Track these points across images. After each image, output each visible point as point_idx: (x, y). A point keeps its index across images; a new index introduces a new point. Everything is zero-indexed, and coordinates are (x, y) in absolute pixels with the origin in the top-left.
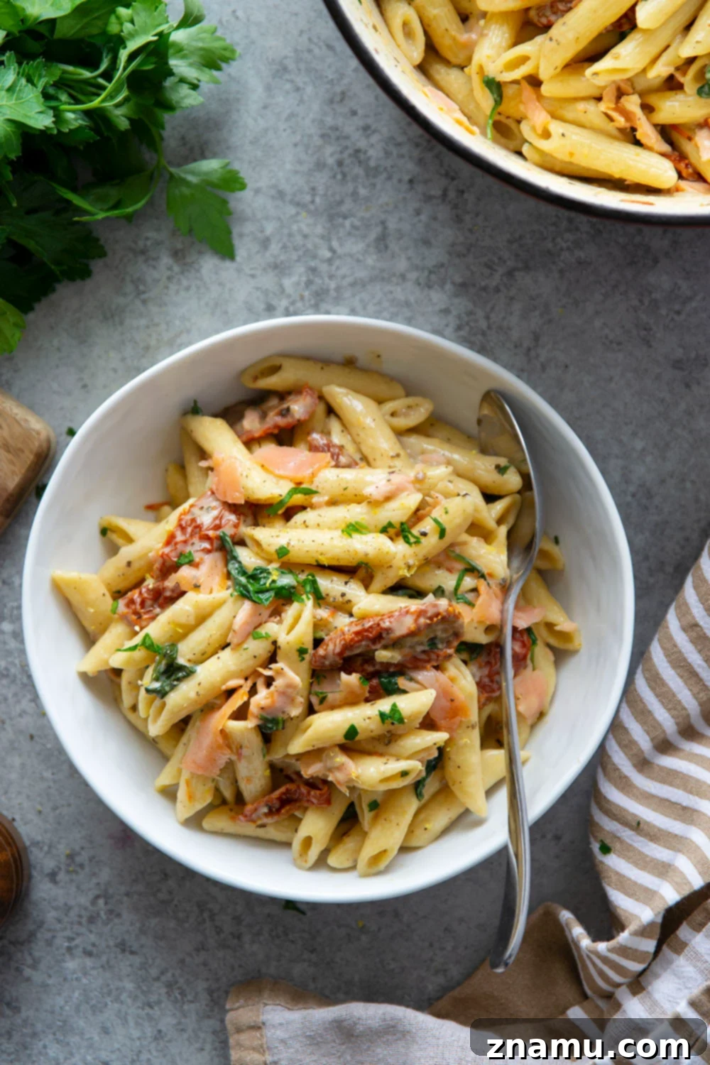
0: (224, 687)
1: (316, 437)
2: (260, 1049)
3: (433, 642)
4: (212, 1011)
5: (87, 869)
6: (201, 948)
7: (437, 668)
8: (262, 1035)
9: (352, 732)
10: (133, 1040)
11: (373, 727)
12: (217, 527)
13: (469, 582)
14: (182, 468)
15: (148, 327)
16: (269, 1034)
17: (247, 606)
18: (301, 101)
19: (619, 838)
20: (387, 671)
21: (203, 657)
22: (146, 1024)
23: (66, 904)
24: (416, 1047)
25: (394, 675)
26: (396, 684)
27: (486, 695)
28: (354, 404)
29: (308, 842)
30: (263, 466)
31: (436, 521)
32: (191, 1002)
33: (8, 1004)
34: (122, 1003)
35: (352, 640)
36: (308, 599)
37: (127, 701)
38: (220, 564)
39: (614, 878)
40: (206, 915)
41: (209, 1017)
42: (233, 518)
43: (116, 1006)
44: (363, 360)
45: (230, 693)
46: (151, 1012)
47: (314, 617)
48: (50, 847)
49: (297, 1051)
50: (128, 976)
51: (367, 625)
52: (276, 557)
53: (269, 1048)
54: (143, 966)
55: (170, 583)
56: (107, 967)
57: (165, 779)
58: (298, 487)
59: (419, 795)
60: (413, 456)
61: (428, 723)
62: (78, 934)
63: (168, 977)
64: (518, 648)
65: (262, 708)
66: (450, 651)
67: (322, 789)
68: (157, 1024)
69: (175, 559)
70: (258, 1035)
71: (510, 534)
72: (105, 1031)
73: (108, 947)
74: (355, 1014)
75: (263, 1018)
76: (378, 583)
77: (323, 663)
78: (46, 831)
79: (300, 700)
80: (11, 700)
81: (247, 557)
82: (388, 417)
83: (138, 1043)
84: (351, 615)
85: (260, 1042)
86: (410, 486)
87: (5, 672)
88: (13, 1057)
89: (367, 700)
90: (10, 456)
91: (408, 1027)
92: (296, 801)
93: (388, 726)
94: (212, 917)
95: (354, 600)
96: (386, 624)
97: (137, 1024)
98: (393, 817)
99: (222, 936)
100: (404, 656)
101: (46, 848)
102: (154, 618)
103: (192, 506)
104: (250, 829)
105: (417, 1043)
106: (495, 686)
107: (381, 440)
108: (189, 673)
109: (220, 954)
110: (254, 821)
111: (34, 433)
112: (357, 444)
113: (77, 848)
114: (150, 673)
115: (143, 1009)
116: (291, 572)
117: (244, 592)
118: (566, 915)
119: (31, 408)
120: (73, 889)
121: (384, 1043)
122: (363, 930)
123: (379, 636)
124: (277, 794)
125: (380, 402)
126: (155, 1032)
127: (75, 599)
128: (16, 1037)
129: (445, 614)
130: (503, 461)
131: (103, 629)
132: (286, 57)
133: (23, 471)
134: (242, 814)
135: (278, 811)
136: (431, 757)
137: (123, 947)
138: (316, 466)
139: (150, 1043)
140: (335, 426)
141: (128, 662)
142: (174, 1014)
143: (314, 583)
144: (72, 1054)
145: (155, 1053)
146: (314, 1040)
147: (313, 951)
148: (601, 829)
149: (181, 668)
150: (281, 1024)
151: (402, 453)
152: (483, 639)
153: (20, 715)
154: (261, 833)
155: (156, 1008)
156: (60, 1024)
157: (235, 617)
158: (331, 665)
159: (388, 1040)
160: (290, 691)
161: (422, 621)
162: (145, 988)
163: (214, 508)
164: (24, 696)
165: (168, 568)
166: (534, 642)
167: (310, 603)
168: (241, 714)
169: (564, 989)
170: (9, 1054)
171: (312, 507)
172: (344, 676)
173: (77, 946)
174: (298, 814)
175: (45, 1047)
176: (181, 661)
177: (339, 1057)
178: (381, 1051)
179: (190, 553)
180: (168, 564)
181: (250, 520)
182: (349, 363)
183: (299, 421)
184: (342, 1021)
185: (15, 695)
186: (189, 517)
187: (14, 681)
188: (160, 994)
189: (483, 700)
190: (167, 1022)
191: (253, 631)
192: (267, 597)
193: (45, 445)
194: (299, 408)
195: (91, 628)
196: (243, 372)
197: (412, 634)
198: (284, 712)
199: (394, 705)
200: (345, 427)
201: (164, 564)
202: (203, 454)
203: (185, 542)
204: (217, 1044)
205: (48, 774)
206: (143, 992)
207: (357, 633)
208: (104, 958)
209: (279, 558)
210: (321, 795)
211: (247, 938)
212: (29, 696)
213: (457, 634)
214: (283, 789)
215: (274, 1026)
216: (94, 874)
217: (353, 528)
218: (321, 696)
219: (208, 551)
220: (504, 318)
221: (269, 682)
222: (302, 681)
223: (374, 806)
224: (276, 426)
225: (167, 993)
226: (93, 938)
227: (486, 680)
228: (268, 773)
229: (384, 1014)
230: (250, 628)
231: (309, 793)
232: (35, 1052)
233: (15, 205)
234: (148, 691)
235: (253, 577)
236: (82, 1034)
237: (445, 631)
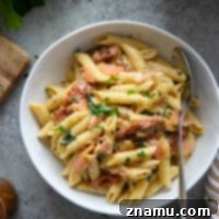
0: (86, 143)
1: (119, 61)
3: (156, 131)
7: (156, 139)
9: (128, 160)
11: (135, 158)
12: (85, 90)
13: (168, 111)
14: (73, 70)
17: (94, 117)
21: (80, 132)
25: (143, 141)
26: (143, 144)
28: (131, 50)
30: (101, 70)
31: (158, 90)
35: (129, 129)
38: (86, 103)
42: (91, 88)
44: (135, 36)
45: (87, 146)
47: (117, 121)
51: (134, 124)
52: (104, 101)
55: (69, 108)
58: (112, 78)
59: (149, 181)
60: (151, 69)
61: (154, 157)
64: (184, 133)
65: (99, 151)
66: (161, 134)
69: (71, 100)
76: (139, 110)
77: (120, 136)
79: (111, 148)
81: (95, 101)
82: (142, 55)
89: (133, 149)
92: (108, 181)
93: (140, 158)
95: (130, 116)
98: (141, 187)
100: (146, 135)
103: (77, 83)
107: (140, 62)
108: (75, 138)
110: (94, 187)
111: (25, 57)
112: (132, 64)
113: (35, 194)
114: (61, 138)
117: (94, 112)
119: (24, 48)
123: (138, 128)
124: (102, 179)
130: (180, 71)
131: (46, 123)
134: (90, 184)
135: (102, 184)
138: (119, 70)
140: (124, 58)
143: (117, 110)
149: (72, 137)
151: (147, 67)
152: (172, 130)
157: (90, 120)
160: (108, 145)
161: (153, 123)
165: (68, 103)
167: (115, 116)
168: (91, 152)
171: (117, 84)
172: (126, 141)
176: (72, 134)
179: (76, 98)
181: (96, 88)
182: (130, 37)
183: (113, 55)
186: (75, 87)
189: (171, 150)
191: (96, 125)
194: (113, 51)
195: (42, 122)
198: (105, 152)
200: (128, 59)
202: (80, 65)
203: (74, 95)
207: (131, 127)
209: (106, 101)
210: (116, 180)
214: (104, 177)
217: (130, 92)
219: (82, 98)
221: (101, 142)
222: (112, 141)
223: (134, 184)
224: (105, 57)
227: (173, 143)
228: (99, 172)
231: (113, 179)
234: (61, 144)
237: (160, 127)
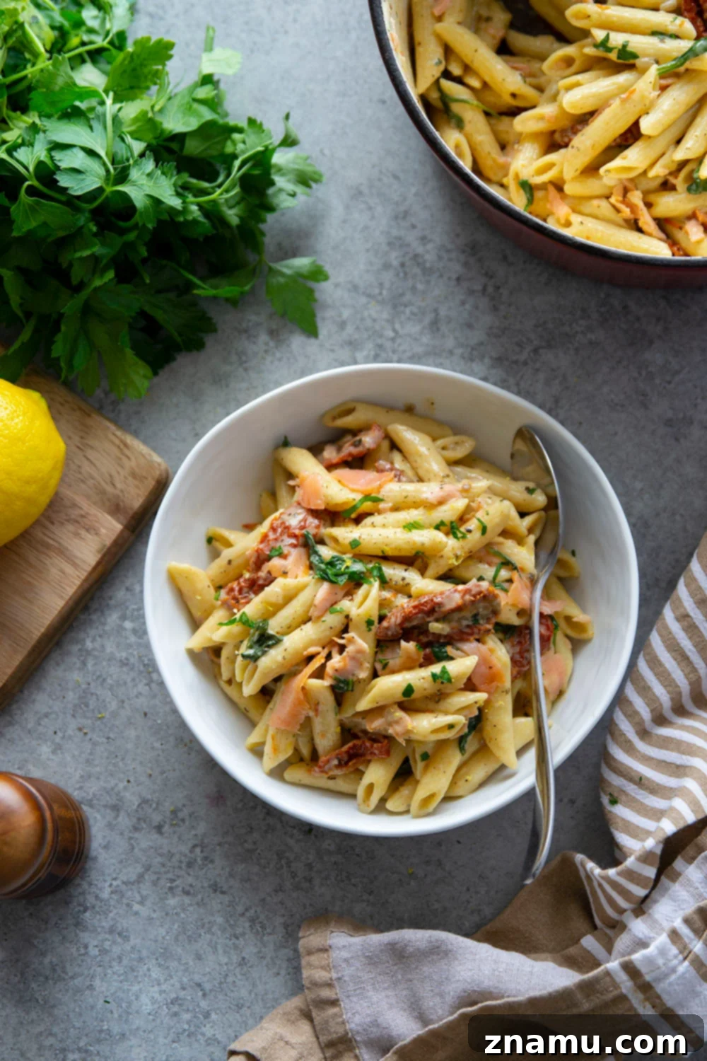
0: (305, 653)
1: (382, 463)
2: (326, 968)
3: (475, 617)
4: (287, 942)
5: (187, 823)
6: (279, 889)
7: (478, 640)
8: (328, 956)
9: (409, 691)
10: (220, 965)
11: (426, 685)
12: (302, 528)
13: (504, 574)
14: (273, 495)
15: (248, 389)
16: (334, 955)
17: (326, 586)
18: (373, 218)
19: (624, 792)
20: (438, 642)
21: (290, 629)
22: (232, 952)
23: (169, 852)
24: (456, 962)
25: (444, 645)
26: (446, 652)
27: (517, 669)
29: (370, 788)
30: (339, 481)
31: (479, 520)
32: (270, 934)
33: (120, 934)
34: (213, 934)
35: (410, 612)
36: (375, 581)
37: (225, 675)
38: (304, 558)
39: (620, 824)
40: (283, 862)
41: (285, 947)
42: (316, 522)
43: (208, 936)
44: (420, 407)
45: (310, 658)
46: (237, 942)
47: (380, 596)
48: (158, 804)
49: (358, 969)
50: (219, 911)
51: (423, 600)
52: (349, 547)
53: (334, 967)
54: (231, 904)
55: (262, 574)
56: (201, 904)
57: (254, 738)
58: (367, 497)
59: (462, 750)
60: (460, 477)
61: (470, 685)
62: (178, 877)
63: (252, 912)
64: (544, 631)
65: (336, 670)
66: (489, 627)
67: (384, 742)
68: (241, 952)
69: (268, 553)
70: (325, 955)
71: (537, 543)
72: (199, 957)
73: (202, 887)
74: (406, 937)
75: (329, 942)
76: (432, 570)
77: (386, 634)
78: (154, 792)
79: (367, 665)
80: (130, 684)
81: (326, 551)
82: (440, 450)
83: (225, 967)
84: (410, 596)
85: (327, 962)
86: (458, 494)
87: (126, 662)
88: (122, 978)
89: (421, 666)
90: (136, 482)
91: (450, 947)
92: (362, 755)
93: (438, 686)
94: (289, 864)
95: (412, 583)
96: (438, 600)
97: (225, 952)
98: (441, 766)
99: (297, 879)
100: (452, 628)
101: (154, 805)
102: (248, 602)
103: (281, 514)
104: (323, 782)
105: (457, 959)
106: (525, 662)
107: (435, 465)
108: (278, 641)
109: (295, 895)
110: (326, 773)
111: (156, 465)
112: (414, 469)
113: (180, 805)
114: (246, 643)
115: (230, 940)
116: (361, 561)
117: (324, 575)
118: (579, 857)
119: (154, 449)
120: (175, 839)
121: (429, 962)
122: (412, 876)
123: (432, 610)
124: (345, 748)
125: (434, 439)
126: (240, 959)
127: (185, 589)
128: (125, 962)
129: (486, 592)
130: (531, 485)
131: (208, 614)
132: (361, 184)
133: (146, 494)
134: (317, 765)
135: (346, 763)
136: (472, 716)
137: (215, 888)
138: (383, 480)
139: (235, 968)
140: (397, 457)
141: (229, 635)
142: (256, 944)
143: (380, 569)
144: (171, 977)
145: (239, 977)
146: (372, 960)
147: (371, 893)
148: (610, 784)
149: (271, 637)
150: (344, 946)
151: (451, 474)
152: (516, 621)
153: (137, 697)
154: (330, 784)
155: (241, 939)
156: (162, 951)
157: (315, 596)
158: (393, 635)
159: (433, 960)
160: (359, 655)
161: (468, 597)
162: (232, 922)
163: (299, 514)
164: (141, 681)
166: (556, 627)
167: (376, 584)
168: (319, 673)
169: (579, 923)
170: (119, 976)
171: (379, 512)
172: (403, 643)
173: (177, 886)
174: (361, 768)
175: (149, 970)
176: (271, 632)
177: (392, 976)
178: (426, 969)
179: (280, 548)
180: (262, 558)
181: (329, 522)
182: (409, 410)
183: (369, 450)
184: (396, 944)
185: (133, 680)
186: (279, 522)
187: (132, 669)
188: (244, 928)
189: (515, 673)
190: (250, 950)
191: (331, 606)
192: (343, 580)
193: (164, 475)
194: (368, 440)
195: (197, 614)
196: (323, 416)
197: (459, 609)
198: (353, 675)
199: (444, 668)
200: (405, 458)
201: (258, 557)
202: (290, 475)
203: (276, 540)
204: (290, 970)
205: (157, 745)
206: (231, 926)
207: (415, 607)
208: (199, 897)
209: (352, 548)
210: (382, 747)
211: (317, 881)
212: (145, 681)
213: (495, 612)
214: (350, 744)
215: (339, 949)
216: (193, 827)
217: (412, 526)
218: (384, 662)
219: (295, 546)
220: (531, 385)
221: (342, 649)
222: (369, 647)
223: (425, 757)
224: (350, 454)
225: (251, 926)
226: (190, 880)
227: (517, 657)
228: (338, 730)
229: (430, 937)
230: (328, 605)
231: (372, 746)
232: (141, 973)
233: (148, 281)
234: (243, 656)
235: (331, 564)
236: (179, 960)
237: (485, 608)
